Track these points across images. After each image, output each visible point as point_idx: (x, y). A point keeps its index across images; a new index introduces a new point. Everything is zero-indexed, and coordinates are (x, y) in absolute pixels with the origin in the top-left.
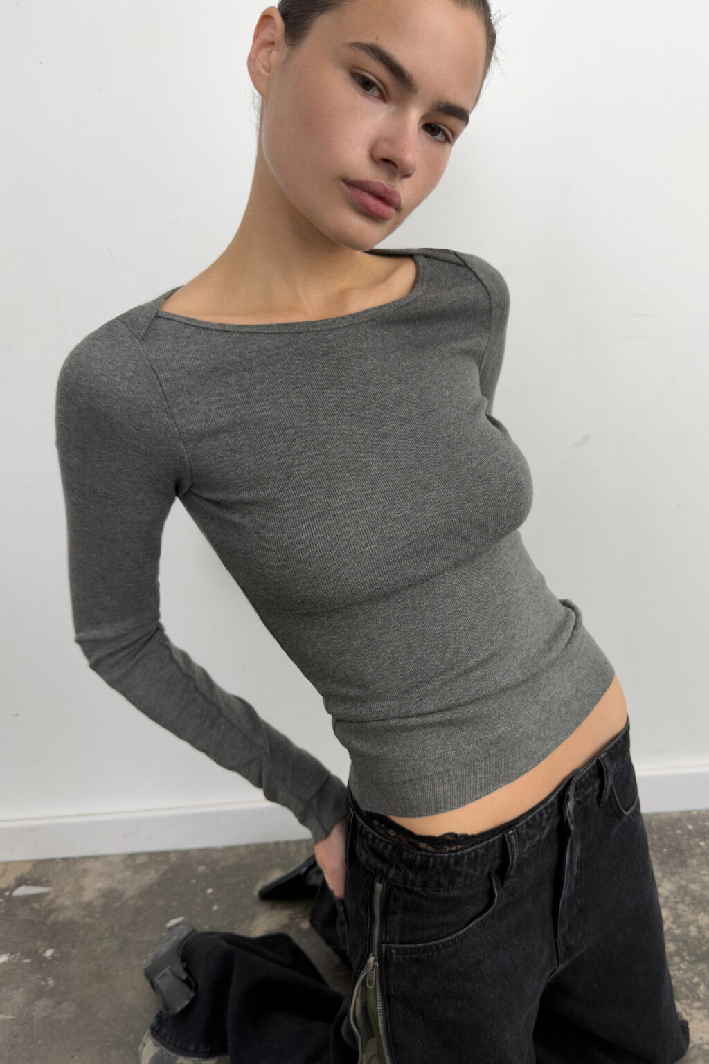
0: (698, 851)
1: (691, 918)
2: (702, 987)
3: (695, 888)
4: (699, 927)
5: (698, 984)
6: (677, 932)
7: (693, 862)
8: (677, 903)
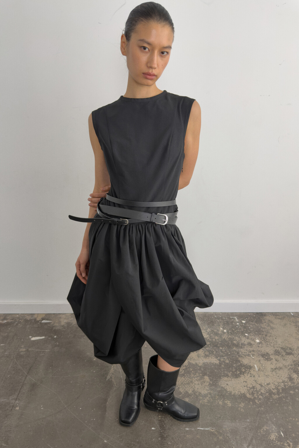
0: (217, 322)
1: (214, 337)
2: (215, 352)
3: (215, 331)
4: (215, 339)
5: (214, 351)
6: (210, 340)
7: (216, 325)
8: (211, 334)
